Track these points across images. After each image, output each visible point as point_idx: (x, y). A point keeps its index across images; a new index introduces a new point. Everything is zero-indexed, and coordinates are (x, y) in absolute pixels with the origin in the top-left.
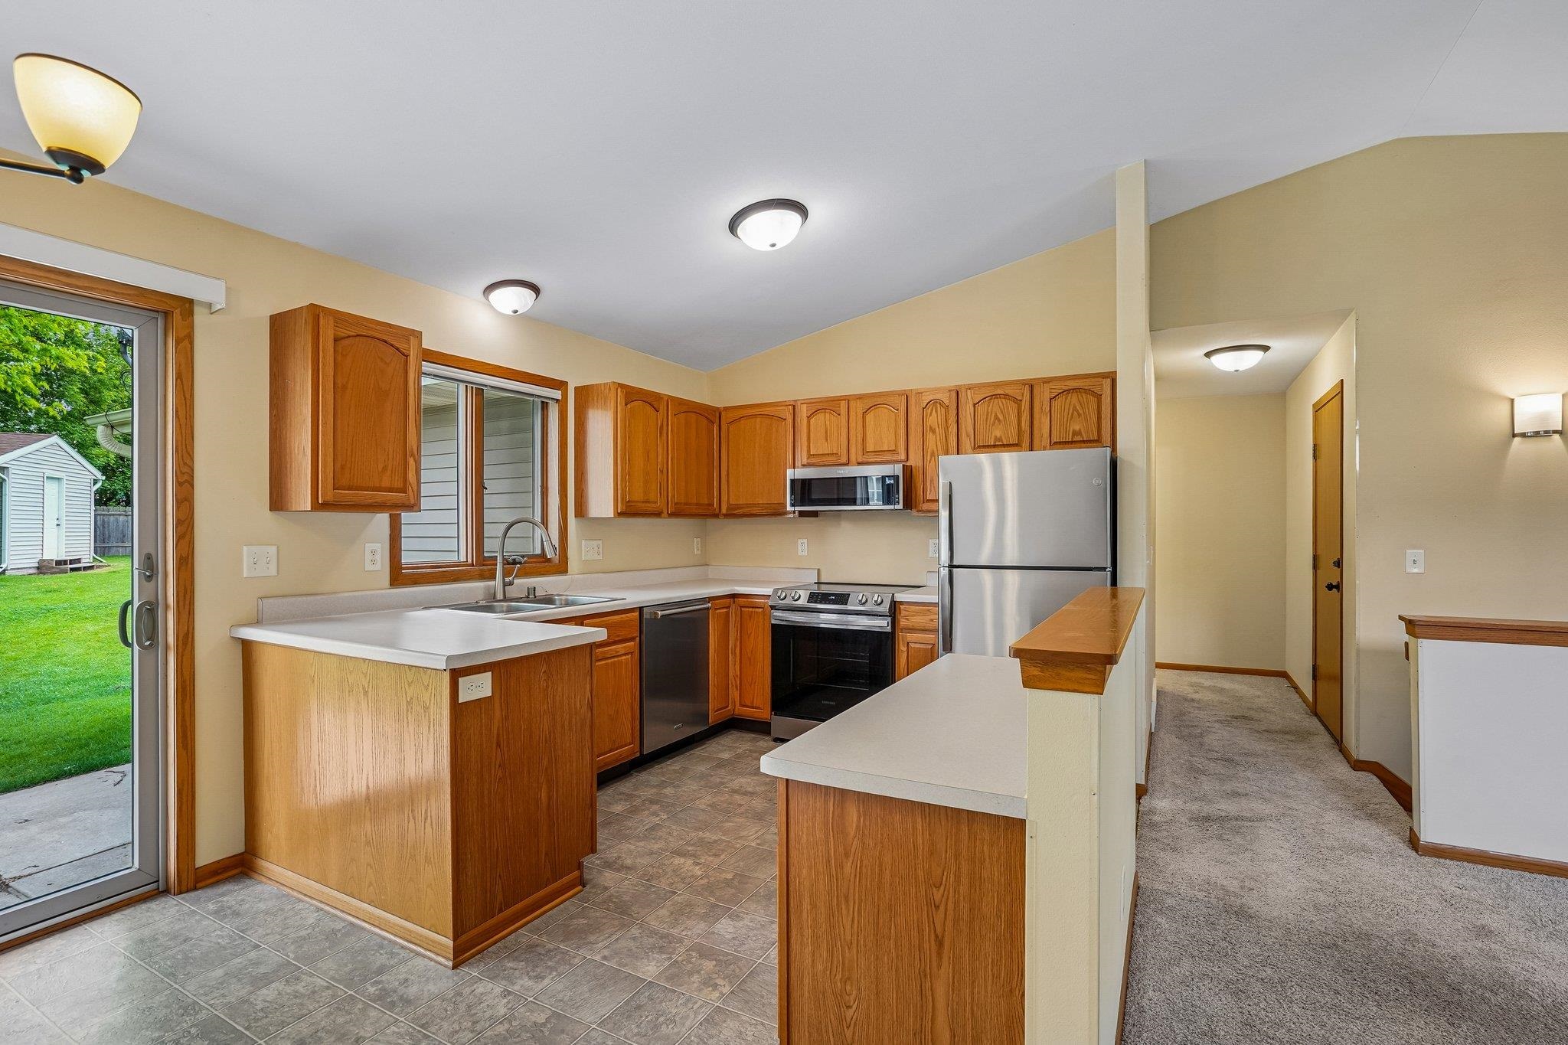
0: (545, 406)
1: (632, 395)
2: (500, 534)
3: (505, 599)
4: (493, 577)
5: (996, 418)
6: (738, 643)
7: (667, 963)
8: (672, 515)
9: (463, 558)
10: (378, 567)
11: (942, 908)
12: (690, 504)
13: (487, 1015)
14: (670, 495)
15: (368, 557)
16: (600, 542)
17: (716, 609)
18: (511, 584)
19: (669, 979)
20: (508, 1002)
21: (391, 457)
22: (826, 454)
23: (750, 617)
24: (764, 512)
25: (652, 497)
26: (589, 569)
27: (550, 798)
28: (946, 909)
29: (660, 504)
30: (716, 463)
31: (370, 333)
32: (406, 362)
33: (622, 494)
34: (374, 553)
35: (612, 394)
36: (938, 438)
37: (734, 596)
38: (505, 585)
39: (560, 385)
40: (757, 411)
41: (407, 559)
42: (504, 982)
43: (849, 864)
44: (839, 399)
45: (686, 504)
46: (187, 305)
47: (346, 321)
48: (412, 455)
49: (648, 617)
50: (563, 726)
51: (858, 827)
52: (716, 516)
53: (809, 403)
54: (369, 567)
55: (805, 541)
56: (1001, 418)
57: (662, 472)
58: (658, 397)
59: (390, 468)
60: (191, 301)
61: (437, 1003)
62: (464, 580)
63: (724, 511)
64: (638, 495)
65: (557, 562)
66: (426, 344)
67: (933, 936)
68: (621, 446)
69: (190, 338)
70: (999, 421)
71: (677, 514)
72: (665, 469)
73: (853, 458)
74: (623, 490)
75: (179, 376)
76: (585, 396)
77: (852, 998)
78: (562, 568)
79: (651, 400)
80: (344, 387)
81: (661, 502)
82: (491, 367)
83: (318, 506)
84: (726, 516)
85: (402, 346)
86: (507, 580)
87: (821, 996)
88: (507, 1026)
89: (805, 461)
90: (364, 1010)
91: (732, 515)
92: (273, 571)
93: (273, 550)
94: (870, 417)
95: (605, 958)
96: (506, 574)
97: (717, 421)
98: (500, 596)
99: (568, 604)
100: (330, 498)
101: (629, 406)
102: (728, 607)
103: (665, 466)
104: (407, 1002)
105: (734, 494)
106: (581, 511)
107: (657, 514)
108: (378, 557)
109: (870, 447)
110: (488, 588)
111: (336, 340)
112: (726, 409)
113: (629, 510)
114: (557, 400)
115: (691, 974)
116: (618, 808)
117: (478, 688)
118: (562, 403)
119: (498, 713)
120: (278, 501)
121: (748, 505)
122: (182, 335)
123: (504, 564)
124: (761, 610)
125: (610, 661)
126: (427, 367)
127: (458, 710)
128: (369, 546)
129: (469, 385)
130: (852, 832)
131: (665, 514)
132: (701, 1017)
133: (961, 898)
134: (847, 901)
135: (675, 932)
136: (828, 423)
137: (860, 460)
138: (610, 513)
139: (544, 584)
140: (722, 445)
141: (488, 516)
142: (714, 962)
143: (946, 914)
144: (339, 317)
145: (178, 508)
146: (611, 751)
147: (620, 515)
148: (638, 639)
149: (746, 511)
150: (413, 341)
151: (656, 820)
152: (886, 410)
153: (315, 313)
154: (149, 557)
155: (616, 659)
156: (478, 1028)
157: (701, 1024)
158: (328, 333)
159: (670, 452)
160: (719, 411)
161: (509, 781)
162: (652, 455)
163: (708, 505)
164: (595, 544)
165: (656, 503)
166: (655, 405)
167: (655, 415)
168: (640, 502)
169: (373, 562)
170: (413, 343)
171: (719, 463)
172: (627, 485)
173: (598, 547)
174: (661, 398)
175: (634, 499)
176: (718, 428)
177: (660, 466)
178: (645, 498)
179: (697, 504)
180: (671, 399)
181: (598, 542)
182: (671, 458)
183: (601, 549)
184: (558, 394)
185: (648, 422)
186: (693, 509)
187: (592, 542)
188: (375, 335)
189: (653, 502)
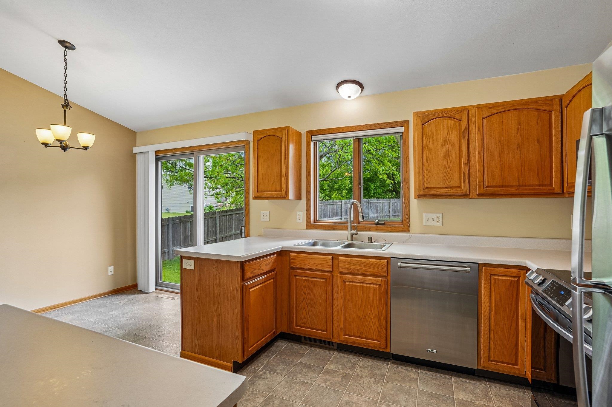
8: (481, 196)
10: (301, 221)
12: (510, 187)
15: (298, 217)
17: (492, 275)
18: (355, 234)
21: (275, 178)
25: (455, 183)
27: (218, 323)
32: (281, 141)
33: (419, 183)
34: (300, 215)
38: (352, 234)
39: (405, 123)
46: (249, 142)
54: (298, 220)
57: (465, 164)
59: (275, 183)
64: (437, 183)
69: (249, 151)
72: (471, 161)
78: (406, 229)
80: (260, 156)
82: (354, 127)
85: (279, 135)
92: (269, 220)
93: (269, 212)
98: (349, 239)
100: (256, 195)
101: (426, 124)
105: (569, 174)
108: (301, 217)
111: (258, 141)
113: (428, 193)
114: (402, 133)
117: (189, 265)
118: (405, 134)
119: (197, 277)
127: (183, 270)
128: (298, 213)
131: (472, 193)
144: (259, 132)
145: (246, 200)
155: (365, 285)
158: (256, 139)
159: (477, 148)
160: (561, 98)
161: (201, 306)
162: (454, 153)
163: (540, 185)
164: (435, 216)
165: (459, 187)
166: (457, 116)
167: (457, 124)
168: (440, 188)
169: (300, 219)
170: (284, 132)
171: (560, 146)
172: (426, 177)
173: (438, 218)
174: (464, 110)
175: (433, 186)
176: (559, 114)
177: (464, 159)
178: (445, 185)
179: (519, 186)
180: (480, 107)
181: (438, 215)
182: (479, 152)
183: (441, 219)
184: (402, 129)
185: (448, 131)
186: (514, 190)
187: (432, 214)
188: (270, 134)
189: (455, 187)
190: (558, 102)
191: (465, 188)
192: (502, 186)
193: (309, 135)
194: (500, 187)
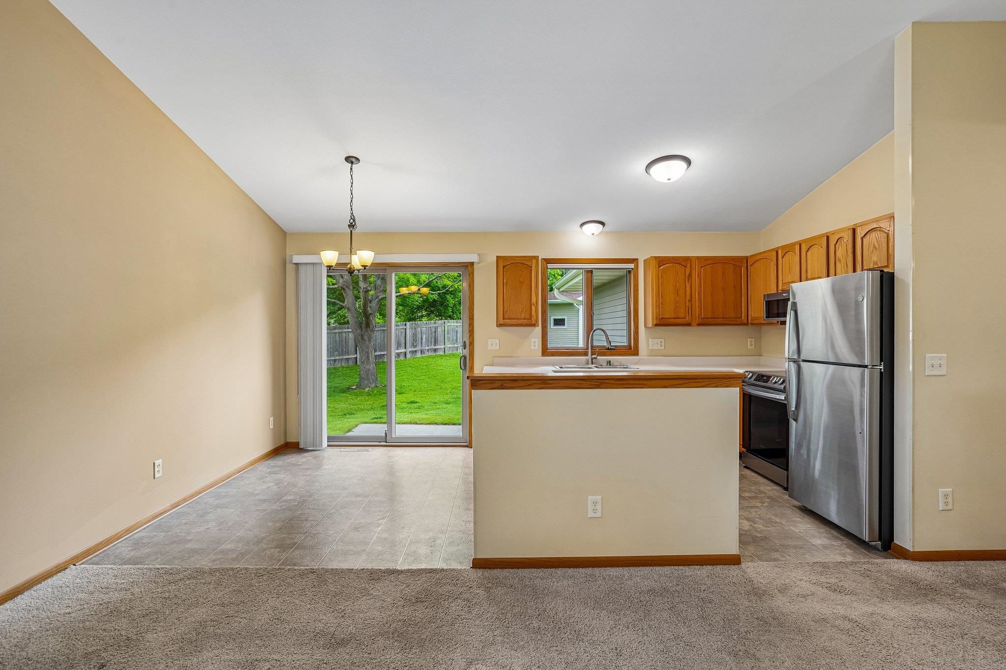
1: (661, 261)
5: (874, 247)
8: (699, 325)
9: (581, 346)
10: (536, 348)
12: (719, 318)
14: (697, 314)
15: (533, 344)
16: (663, 340)
18: (595, 358)
21: (524, 306)
22: (790, 282)
25: (681, 315)
26: (653, 353)
31: (517, 261)
32: (531, 270)
33: (656, 315)
34: (535, 342)
35: (651, 263)
36: (842, 265)
38: (592, 358)
39: (634, 261)
40: (762, 256)
41: (550, 345)
44: (796, 244)
46: (472, 264)
47: (507, 260)
48: (534, 305)
52: (746, 325)
53: (783, 247)
54: (533, 348)
56: (877, 246)
57: (690, 300)
58: (688, 259)
59: (524, 311)
60: (473, 262)
63: (750, 321)
64: (669, 313)
65: (632, 349)
69: (473, 273)
70: (876, 248)
71: (705, 323)
72: (694, 299)
74: (657, 312)
75: (469, 286)
78: (636, 352)
79: (682, 262)
80: (507, 283)
81: (689, 318)
82: (589, 260)
83: (499, 325)
85: (529, 264)
86: (593, 356)
89: (781, 287)
91: (753, 324)
92: (498, 348)
93: (498, 340)
94: (809, 253)
96: (592, 354)
97: (745, 263)
98: (590, 363)
100: (502, 322)
101: (661, 268)
103: (694, 297)
105: (753, 310)
106: (646, 324)
107: (689, 325)
108: (537, 344)
110: (587, 360)
111: (504, 267)
112: (751, 256)
113: (662, 322)
114: (634, 269)
122: (470, 273)
123: (592, 349)
128: (533, 340)
129: (583, 270)
131: (694, 324)
136: (790, 261)
138: (651, 324)
140: (748, 280)
144: (505, 258)
145: (469, 327)
147: (656, 325)
153: (499, 259)
154: (465, 342)
158: (501, 265)
159: (697, 289)
160: (746, 258)
162: (681, 292)
163: (735, 318)
164: (659, 341)
165: (685, 318)
166: (684, 263)
167: (684, 269)
168: (672, 318)
169: (534, 346)
170: (534, 261)
171: (746, 291)
172: (661, 309)
173: (661, 342)
174: (689, 259)
175: (666, 317)
176: (746, 269)
177: (688, 297)
178: (675, 316)
179: (723, 318)
180: (699, 258)
181: (661, 340)
182: (698, 292)
183: (663, 344)
184: (632, 266)
185: (678, 274)
186: (720, 321)
187: (657, 340)
188: (518, 262)
189: (683, 318)
190: (745, 261)
191: (688, 320)
192: (713, 318)
193: (545, 263)
194: (711, 318)
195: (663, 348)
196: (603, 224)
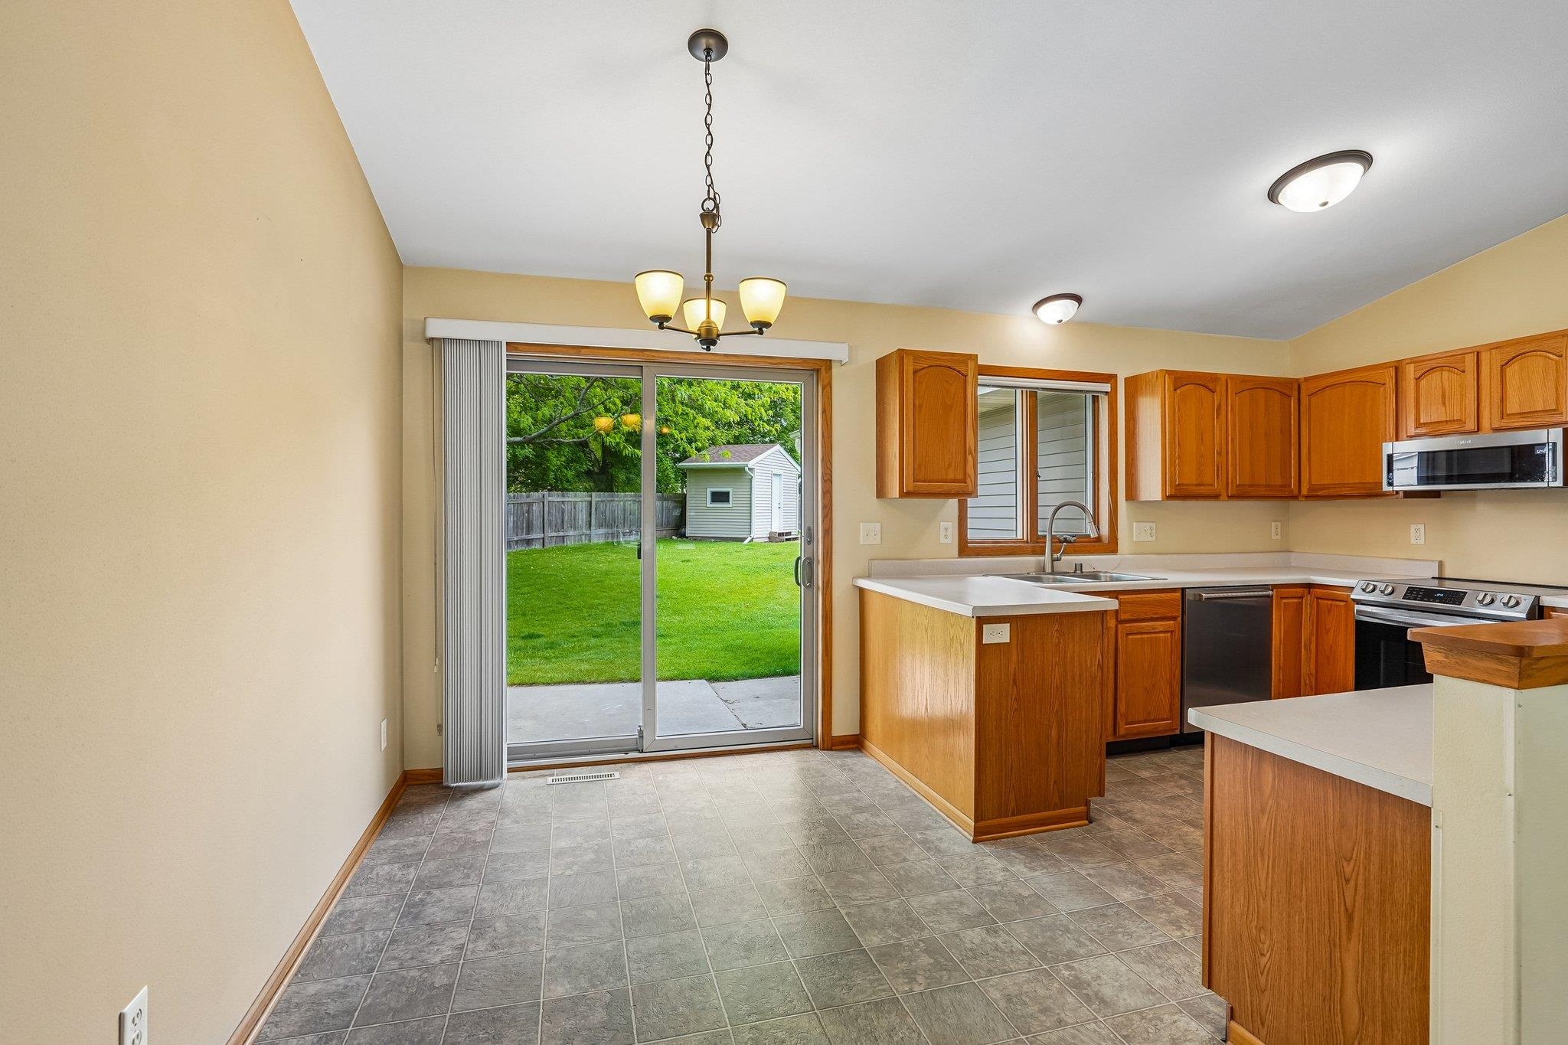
0: (1095, 399)
1: (1180, 380)
2: (1049, 516)
3: (1053, 573)
4: (1043, 553)
6: (1314, 638)
7: (1141, 897)
8: (1231, 497)
9: (1020, 536)
10: (949, 541)
11: (1352, 883)
12: (1258, 486)
13: (988, 877)
14: (1230, 478)
15: (943, 532)
16: (1154, 525)
17: (1282, 598)
18: (1058, 559)
19: (1138, 907)
20: (1005, 875)
21: (954, 456)
22: (1442, 422)
23: (1329, 611)
24: (1355, 493)
25: (1207, 479)
26: (1140, 550)
27: (1059, 737)
28: (1356, 885)
29: (1217, 486)
30: (1294, 440)
31: (938, 363)
32: (965, 382)
33: (1171, 478)
34: (946, 529)
35: (1160, 382)
37: (1309, 586)
38: (1053, 560)
39: (1110, 378)
40: (1349, 378)
41: (971, 535)
42: (1006, 863)
43: (1265, 820)
44: (1463, 353)
45: (1251, 486)
46: (828, 364)
47: (921, 357)
48: (970, 453)
49: (1191, 598)
50: (1073, 679)
51: (1273, 787)
52: (1295, 497)
53: (1419, 361)
54: (943, 540)
55: (1422, 527)
57: (1219, 453)
58: (1214, 378)
59: (953, 464)
60: (830, 361)
61: (957, 858)
62: (1019, 554)
63: (1304, 492)
64: (1190, 478)
65: (1107, 542)
66: (980, 363)
67: (1343, 908)
68: (1169, 432)
69: (830, 384)
71: (1241, 494)
72: (1224, 452)
73: (1485, 423)
74: (1171, 473)
75: (824, 411)
76: (1134, 385)
77: (1266, 946)
78: (1111, 548)
79: (1206, 382)
80: (921, 406)
81: (1218, 485)
82: (1042, 371)
83: (904, 494)
84: (1307, 497)
85: (962, 369)
86: (1055, 556)
87: (1238, 937)
88: (999, 888)
89: (1412, 431)
90: (911, 845)
91: (1313, 496)
92: (878, 541)
93: (879, 524)
94: (1512, 370)
95: (1089, 875)
96: (1053, 552)
97: (1296, 393)
98: (1048, 569)
99: (1112, 579)
100: (911, 489)
101: (1178, 391)
102: (1302, 598)
103: (1224, 446)
104: (939, 851)
105: (1316, 474)
106: (1132, 494)
107: (1216, 497)
108: (950, 532)
109: (1513, 407)
110: (1039, 562)
111: (914, 373)
112: (1306, 379)
113: (1178, 492)
114: (1107, 393)
115: (1161, 911)
116: (1145, 774)
117: (999, 634)
118: (1112, 396)
119: (1014, 657)
120: (881, 493)
121: (1334, 486)
122: (825, 383)
123: (1052, 542)
124: (1342, 604)
125: (1146, 636)
126: (982, 379)
127: (982, 649)
128: (943, 525)
129: (1024, 390)
130: (1267, 790)
131: (1224, 493)
132: (1155, 942)
133: (1372, 877)
134: (1262, 855)
135: (1160, 878)
136: (1446, 384)
137: (1496, 425)
138: (1158, 497)
139: (1091, 561)
140: (1302, 419)
141: (1042, 500)
142: (1187, 912)
143: (1356, 890)
144: (917, 355)
145: (824, 498)
146: (1145, 722)
147: (1170, 497)
148: (1180, 619)
149: (1332, 492)
150: (971, 364)
151: (1180, 792)
152: (1540, 359)
153: (901, 354)
154: (809, 529)
155: (1154, 635)
156: (980, 882)
157: (1154, 946)
158: (909, 368)
159: (1230, 433)
160: (1298, 382)
161: (1023, 713)
162: (1207, 438)
163: (1282, 486)
164: (1148, 525)
165: (1212, 485)
166: (1211, 386)
167: (1211, 396)
168: (1193, 485)
169: (946, 537)
171: (1298, 439)
172: (1177, 469)
173: (1151, 529)
174: (1219, 378)
175: (1184, 483)
176: (1297, 401)
177: (1217, 448)
178: (1198, 482)
179: (1267, 486)
180: (1231, 378)
181: (1151, 524)
182: (1231, 438)
183: (1154, 532)
184: (1103, 387)
185: (1202, 405)
187: (1145, 524)
188: (942, 363)
189: (1208, 485)
190: (1296, 387)
191: (1216, 488)
195: (1153, 539)
196: (1078, 299)
